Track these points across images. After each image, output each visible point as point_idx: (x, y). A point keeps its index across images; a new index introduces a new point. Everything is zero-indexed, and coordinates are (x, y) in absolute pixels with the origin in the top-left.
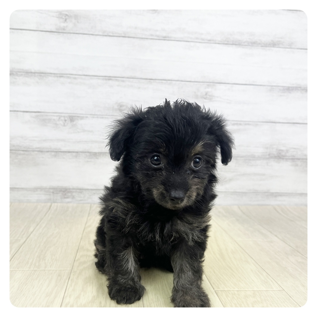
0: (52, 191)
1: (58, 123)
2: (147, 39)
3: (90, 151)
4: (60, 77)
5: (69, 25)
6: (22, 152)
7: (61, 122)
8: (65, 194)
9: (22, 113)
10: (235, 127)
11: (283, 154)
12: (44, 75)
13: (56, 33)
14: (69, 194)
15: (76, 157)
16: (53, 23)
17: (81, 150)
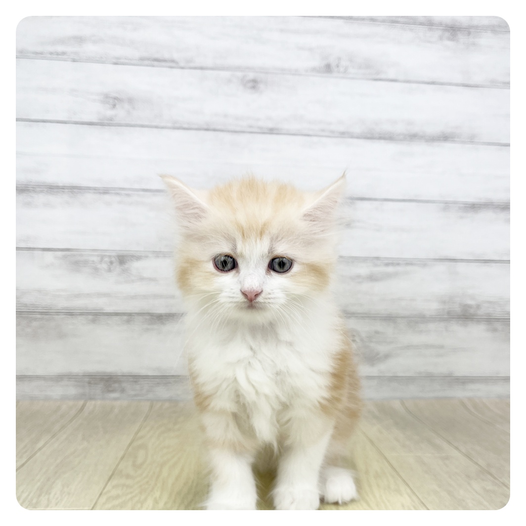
0: (88, 379)
1: (99, 266)
2: (243, 132)
3: (151, 312)
4: (104, 193)
5: (120, 113)
6: (39, 316)
7: (105, 266)
8: (110, 386)
9: (40, 252)
10: (390, 269)
11: (472, 311)
12: (78, 190)
13: (98, 126)
14: (116, 385)
15: (128, 322)
16: (93, 110)
17: (137, 310)
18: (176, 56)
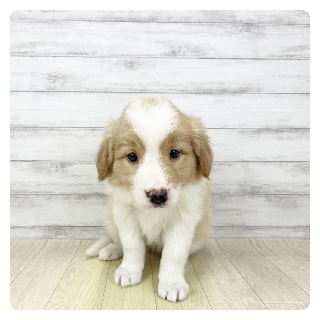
0: (47, 228)
1: (50, 169)
2: (126, 93)
3: (79, 193)
4: (52, 129)
5: (58, 85)
8: (59, 231)
11: (257, 190)
13: (46, 93)
14: (63, 231)
15: (67, 198)
16: (43, 84)
17: (71, 192)
18: (87, 51)
